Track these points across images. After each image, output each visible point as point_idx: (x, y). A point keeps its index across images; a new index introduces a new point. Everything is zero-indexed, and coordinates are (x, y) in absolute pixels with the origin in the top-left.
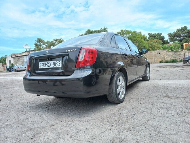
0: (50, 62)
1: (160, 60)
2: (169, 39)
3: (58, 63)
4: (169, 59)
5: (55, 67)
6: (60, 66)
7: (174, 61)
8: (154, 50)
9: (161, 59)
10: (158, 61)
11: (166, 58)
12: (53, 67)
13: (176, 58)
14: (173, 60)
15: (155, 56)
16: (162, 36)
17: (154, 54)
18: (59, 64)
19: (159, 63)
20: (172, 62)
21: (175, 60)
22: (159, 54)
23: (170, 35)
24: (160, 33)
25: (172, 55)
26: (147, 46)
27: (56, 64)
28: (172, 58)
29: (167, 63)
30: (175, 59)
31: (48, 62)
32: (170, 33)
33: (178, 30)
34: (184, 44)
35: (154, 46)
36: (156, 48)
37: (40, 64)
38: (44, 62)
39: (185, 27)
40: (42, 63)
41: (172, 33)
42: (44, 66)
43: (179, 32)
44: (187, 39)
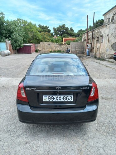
0: (60, 96)
1: (50, 50)
2: (54, 32)
3: (69, 98)
4: (56, 50)
5: (66, 101)
6: (72, 100)
8: (46, 42)
12: (63, 101)
14: (59, 51)
15: (47, 47)
16: (49, 29)
17: (46, 45)
18: (71, 98)
21: (60, 51)
22: (50, 45)
23: (54, 29)
24: (47, 26)
25: (58, 47)
26: (41, 37)
27: (67, 98)
28: (58, 49)
30: (60, 50)
31: (57, 96)
34: (64, 38)
35: (46, 38)
36: (47, 40)
37: (45, 97)
38: (51, 96)
39: (64, 25)
40: (48, 96)
41: (56, 28)
42: (51, 99)
43: (61, 28)
44: (65, 34)
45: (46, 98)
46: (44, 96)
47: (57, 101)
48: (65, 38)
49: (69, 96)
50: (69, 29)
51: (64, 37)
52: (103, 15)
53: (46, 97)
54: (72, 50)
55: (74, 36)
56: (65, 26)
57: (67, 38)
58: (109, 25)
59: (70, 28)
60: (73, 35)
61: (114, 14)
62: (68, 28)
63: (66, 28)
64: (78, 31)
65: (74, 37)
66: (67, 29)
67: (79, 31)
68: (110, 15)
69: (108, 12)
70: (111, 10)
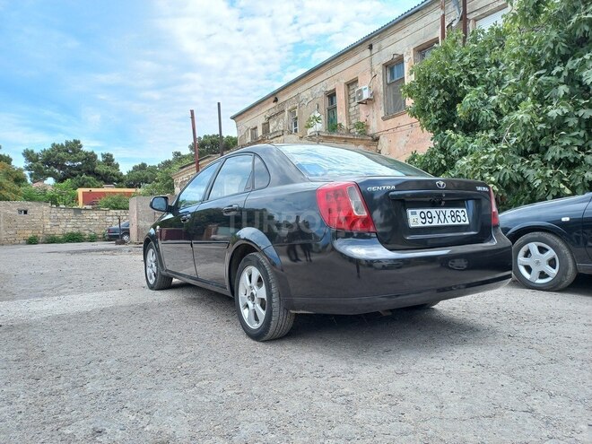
0: (444, 210)
1: (29, 234)
2: (28, 168)
4: (58, 232)
5: (457, 223)
6: (468, 222)
7: (73, 238)
9: (30, 232)
10: (20, 239)
11: (49, 227)
12: (451, 223)
13: (82, 231)
14: (72, 234)
15: (10, 219)
17: (5, 213)
18: (464, 216)
19: (23, 244)
20: (67, 242)
21: (79, 234)
22: (26, 212)
23: (28, 155)
25: (68, 220)
27: (457, 216)
28: (69, 227)
29: (54, 242)
30: (75, 231)
31: (437, 210)
32: (32, 152)
33: (56, 148)
34: (80, 191)
36: (7, 194)
37: (412, 213)
38: (425, 211)
39: (77, 142)
40: (418, 211)
41: (37, 151)
42: (428, 220)
43: (62, 154)
44: (84, 176)
45: (415, 218)
46: (409, 211)
47: (440, 224)
48: (88, 190)
49: (460, 210)
50: (100, 158)
51: (82, 185)
52: (233, 118)
53: (415, 213)
54: (142, 224)
55: (120, 184)
56: (81, 147)
57: (93, 190)
58: (282, 137)
59: (103, 156)
60: (116, 179)
61: (268, 116)
62: (95, 156)
63: (86, 154)
64: (131, 169)
65: (122, 187)
66: (90, 158)
67: (135, 168)
68: (258, 120)
69: (249, 112)
70: (257, 107)
